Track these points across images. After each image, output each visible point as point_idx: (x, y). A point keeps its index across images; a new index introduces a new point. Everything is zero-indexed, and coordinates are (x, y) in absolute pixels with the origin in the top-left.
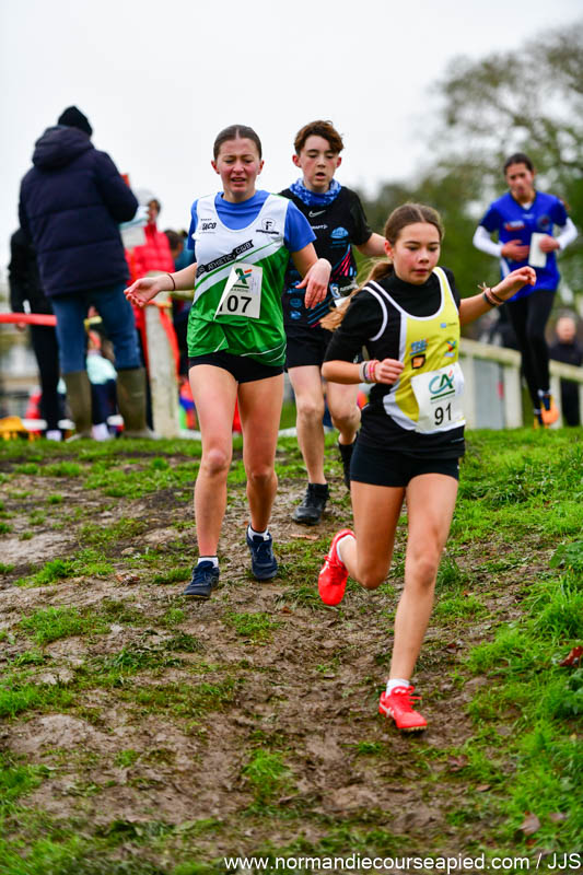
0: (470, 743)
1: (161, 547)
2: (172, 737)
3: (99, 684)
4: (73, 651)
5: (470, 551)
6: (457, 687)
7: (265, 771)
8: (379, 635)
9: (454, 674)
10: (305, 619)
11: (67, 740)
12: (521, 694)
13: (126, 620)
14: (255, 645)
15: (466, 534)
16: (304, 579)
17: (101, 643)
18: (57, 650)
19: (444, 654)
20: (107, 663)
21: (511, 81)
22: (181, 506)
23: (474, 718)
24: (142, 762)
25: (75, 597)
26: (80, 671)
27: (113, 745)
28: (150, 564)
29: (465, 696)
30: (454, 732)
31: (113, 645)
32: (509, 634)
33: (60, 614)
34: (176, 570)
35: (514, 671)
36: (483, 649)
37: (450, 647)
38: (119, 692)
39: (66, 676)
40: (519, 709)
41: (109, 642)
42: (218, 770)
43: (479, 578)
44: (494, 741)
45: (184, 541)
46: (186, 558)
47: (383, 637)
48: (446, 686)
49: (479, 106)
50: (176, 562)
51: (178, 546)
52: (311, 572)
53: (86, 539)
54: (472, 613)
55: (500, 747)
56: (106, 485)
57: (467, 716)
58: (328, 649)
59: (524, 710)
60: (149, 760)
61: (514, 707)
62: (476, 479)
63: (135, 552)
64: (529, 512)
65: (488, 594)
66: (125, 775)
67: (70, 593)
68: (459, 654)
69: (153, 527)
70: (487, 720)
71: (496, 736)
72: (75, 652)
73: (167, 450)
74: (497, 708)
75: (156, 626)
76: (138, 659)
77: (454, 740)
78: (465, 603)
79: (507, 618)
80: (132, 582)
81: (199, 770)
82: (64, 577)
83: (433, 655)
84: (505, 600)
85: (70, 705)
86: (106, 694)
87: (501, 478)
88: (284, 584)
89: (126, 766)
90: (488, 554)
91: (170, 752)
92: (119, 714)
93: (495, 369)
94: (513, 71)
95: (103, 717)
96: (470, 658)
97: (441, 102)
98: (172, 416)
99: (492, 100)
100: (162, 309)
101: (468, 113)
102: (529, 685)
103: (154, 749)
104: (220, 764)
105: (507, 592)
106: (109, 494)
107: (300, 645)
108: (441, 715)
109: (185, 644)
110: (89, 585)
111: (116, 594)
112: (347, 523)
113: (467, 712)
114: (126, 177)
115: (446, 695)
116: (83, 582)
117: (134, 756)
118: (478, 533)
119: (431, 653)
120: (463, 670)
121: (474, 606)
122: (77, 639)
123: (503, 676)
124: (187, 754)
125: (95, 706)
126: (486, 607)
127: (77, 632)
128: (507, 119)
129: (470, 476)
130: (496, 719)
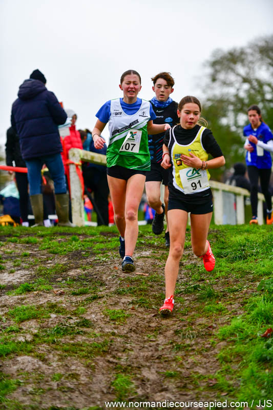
0: (219, 373)
1: (75, 278)
2: (79, 368)
3: (45, 342)
4: (33, 326)
5: (220, 282)
6: (212, 347)
7: (122, 384)
8: (176, 321)
9: (211, 340)
10: (142, 313)
11: (29, 368)
12: (243, 350)
13: (58, 312)
14: (118, 324)
15: (218, 274)
16: (141, 294)
17: (46, 323)
18: (26, 325)
19: (207, 331)
20: (48, 332)
21: (242, 61)
22: (84, 259)
23: (220, 361)
24: (64, 379)
25: (34, 301)
26: (36, 336)
27: (51, 371)
28: (69, 286)
29: (216, 350)
30: (211, 367)
31: (52, 324)
32: (237, 322)
33: (27, 309)
34: (81, 289)
35: (240, 339)
36: (225, 328)
37: (210, 327)
38: (54, 346)
39: (29, 338)
40: (242, 357)
41: (50, 322)
42: (100, 383)
43: (224, 295)
44: (230, 372)
45: (86, 275)
46: (87, 283)
47: (179, 322)
48: (207, 346)
49: (227, 73)
50: (82, 285)
51: (83, 277)
52: (145, 291)
53: (40, 274)
54: (220, 311)
55: (233, 375)
56: (49, 248)
57: (217, 360)
58: (152, 327)
59: (244, 357)
60: (67, 378)
61: (239, 356)
62: (223, 249)
63: (63, 280)
64: (248, 264)
65: (228, 303)
66: (56, 385)
67: (32, 299)
68: (214, 330)
69: (71, 268)
70: (227, 362)
71: (230, 370)
72: (34, 326)
73: (79, 232)
74: (231, 356)
75: (72, 315)
76: (63, 330)
77: (211, 371)
78: (217, 307)
79: (237, 314)
80: (61, 294)
81: (91, 384)
82: (29, 291)
83: (202, 331)
84: (235, 306)
85: (31, 352)
86: (48, 346)
87: (235, 248)
88: (132, 296)
89: (57, 381)
90: (228, 284)
91: (78, 375)
92: (54, 356)
93: (233, 197)
94: (243, 56)
95: (46, 357)
96: (219, 333)
97: (209, 70)
98: (81, 216)
99: (233, 70)
100: (77, 166)
101: (222, 76)
102: (246, 346)
103: (70, 373)
104: (101, 380)
105: (237, 302)
106: (51, 253)
107: (140, 325)
108: (205, 359)
109: (85, 323)
110: (41, 295)
111: (53, 299)
112: (162, 268)
113: (217, 358)
114: (61, 103)
115: (208, 350)
116: (38, 293)
117: (61, 376)
118: (223, 274)
119: (201, 330)
120: (216, 338)
121: (221, 308)
122: (35, 320)
123: (234, 342)
124: (85, 376)
125: (42, 352)
126: (227, 309)
127: (35, 317)
128: (240, 79)
129: (220, 247)
130: (231, 361)
